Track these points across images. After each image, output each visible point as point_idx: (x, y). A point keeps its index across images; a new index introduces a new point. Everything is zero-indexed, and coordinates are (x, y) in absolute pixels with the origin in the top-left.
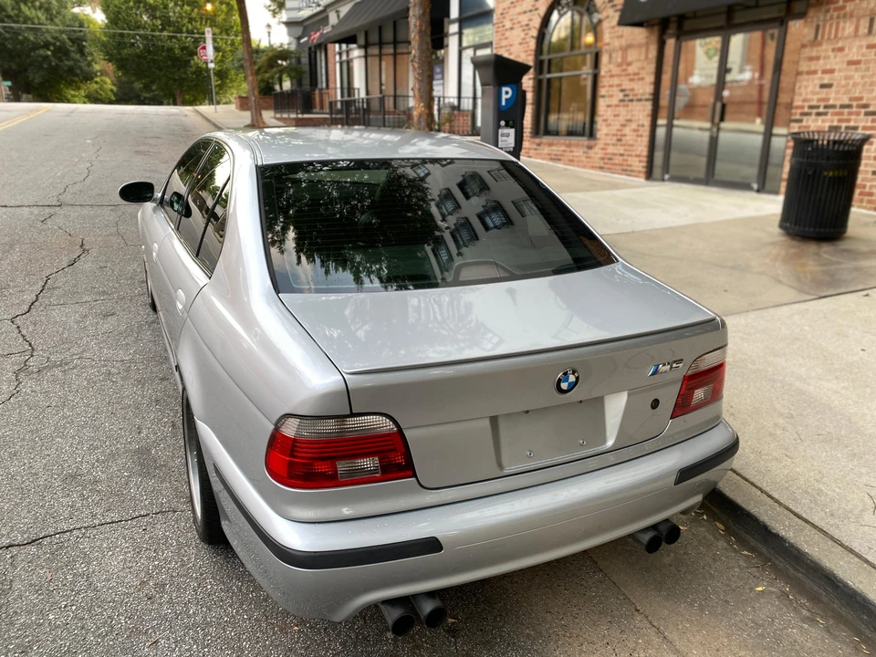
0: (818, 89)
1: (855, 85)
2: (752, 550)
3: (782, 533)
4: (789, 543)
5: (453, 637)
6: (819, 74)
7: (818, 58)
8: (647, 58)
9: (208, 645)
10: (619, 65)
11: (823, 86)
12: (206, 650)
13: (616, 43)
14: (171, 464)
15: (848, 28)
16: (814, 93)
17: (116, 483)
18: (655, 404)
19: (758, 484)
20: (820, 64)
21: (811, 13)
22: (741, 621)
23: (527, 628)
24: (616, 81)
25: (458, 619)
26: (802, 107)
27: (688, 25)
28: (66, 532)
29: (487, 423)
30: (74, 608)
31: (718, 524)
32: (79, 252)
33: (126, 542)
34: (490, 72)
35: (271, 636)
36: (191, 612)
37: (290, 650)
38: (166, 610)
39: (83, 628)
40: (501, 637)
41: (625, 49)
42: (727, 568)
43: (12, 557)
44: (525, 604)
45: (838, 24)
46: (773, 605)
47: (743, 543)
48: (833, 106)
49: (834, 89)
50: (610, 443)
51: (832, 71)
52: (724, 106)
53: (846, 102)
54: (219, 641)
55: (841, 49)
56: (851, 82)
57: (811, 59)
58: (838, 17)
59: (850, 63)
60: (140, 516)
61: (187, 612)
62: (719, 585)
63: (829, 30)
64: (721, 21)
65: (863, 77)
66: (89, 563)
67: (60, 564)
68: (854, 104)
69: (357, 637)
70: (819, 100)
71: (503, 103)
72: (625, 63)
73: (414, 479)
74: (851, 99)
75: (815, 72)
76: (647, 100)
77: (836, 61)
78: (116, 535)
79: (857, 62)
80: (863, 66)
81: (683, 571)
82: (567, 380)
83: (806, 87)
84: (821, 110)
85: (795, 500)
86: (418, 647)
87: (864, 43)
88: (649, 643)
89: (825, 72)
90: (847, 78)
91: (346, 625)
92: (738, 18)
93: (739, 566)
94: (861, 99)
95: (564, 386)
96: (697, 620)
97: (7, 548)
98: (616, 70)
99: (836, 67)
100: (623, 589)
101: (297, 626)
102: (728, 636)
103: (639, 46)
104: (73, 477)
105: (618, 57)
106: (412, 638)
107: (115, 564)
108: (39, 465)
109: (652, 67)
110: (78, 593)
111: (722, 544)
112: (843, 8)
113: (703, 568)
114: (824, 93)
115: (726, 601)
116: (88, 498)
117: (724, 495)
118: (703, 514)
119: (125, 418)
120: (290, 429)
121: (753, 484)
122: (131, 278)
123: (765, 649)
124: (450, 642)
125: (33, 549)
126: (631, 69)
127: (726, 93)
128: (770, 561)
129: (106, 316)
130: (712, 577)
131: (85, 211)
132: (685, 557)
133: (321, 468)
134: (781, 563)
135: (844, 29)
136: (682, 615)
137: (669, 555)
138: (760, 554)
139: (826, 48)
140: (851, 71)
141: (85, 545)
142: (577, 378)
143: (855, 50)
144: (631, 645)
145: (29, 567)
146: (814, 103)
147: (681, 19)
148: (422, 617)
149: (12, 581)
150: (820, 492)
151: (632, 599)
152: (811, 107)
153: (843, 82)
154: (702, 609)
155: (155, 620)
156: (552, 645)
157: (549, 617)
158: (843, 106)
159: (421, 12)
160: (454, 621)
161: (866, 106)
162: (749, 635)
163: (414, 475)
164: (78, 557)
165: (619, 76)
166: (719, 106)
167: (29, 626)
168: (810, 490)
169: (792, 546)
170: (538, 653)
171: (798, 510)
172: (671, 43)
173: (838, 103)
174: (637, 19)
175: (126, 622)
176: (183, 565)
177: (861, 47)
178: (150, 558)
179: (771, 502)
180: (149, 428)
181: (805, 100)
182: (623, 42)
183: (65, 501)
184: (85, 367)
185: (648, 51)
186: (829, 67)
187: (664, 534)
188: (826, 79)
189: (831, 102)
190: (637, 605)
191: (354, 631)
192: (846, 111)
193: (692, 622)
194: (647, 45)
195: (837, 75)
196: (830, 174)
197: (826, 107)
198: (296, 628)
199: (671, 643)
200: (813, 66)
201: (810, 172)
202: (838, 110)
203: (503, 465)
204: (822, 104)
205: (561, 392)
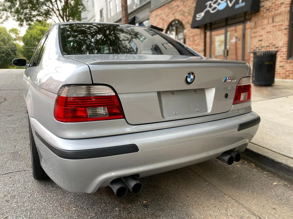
0: (258, 42)
1: (270, 39)
2: (268, 171)
3: (280, 161)
4: (284, 164)
5: (146, 208)
6: (258, 37)
7: (257, 32)
8: (201, 38)
10: (192, 41)
11: (260, 41)
13: (191, 35)
15: (266, 21)
16: (257, 43)
17: (1, 163)
18: (226, 96)
19: (266, 147)
20: (258, 34)
21: (253, 18)
22: (270, 195)
23: (179, 203)
25: (148, 201)
26: (253, 48)
27: (213, 27)
29: (156, 94)
31: (252, 164)
35: (62, 212)
36: (26, 205)
38: (13, 205)
40: (168, 207)
41: (193, 36)
42: (260, 178)
44: (177, 195)
45: (262, 21)
46: (282, 189)
47: (264, 169)
48: (264, 47)
49: (263, 41)
50: (209, 111)
51: (262, 36)
52: (228, 51)
53: (268, 44)
55: (264, 28)
56: (268, 38)
57: (254, 33)
58: (262, 19)
59: (268, 32)
60: (9, 173)
61: (23, 206)
62: (258, 183)
63: (259, 23)
64: (224, 24)
65: (272, 36)
68: (271, 45)
69: (102, 210)
70: (259, 45)
72: (194, 41)
74: (270, 44)
75: (256, 37)
76: (202, 52)
77: (263, 32)
79: (270, 32)
80: (272, 33)
81: (242, 179)
83: (254, 42)
85: (282, 151)
86: (130, 213)
87: (271, 25)
88: (233, 205)
89: (260, 36)
90: (267, 37)
91: (97, 206)
92: (229, 22)
93: (264, 177)
94: (272, 43)
95: (189, 80)
96: (251, 196)
98: (191, 43)
99: (263, 34)
100: (218, 187)
102: (267, 201)
103: (198, 35)
105: (191, 39)
106: (128, 209)
109: (203, 41)
111: (255, 170)
112: (263, 16)
113: (250, 178)
114: (260, 43)
115: (262, 189)
117: (253, 151)
118: (245, 161)
119: (10, 143)
121: (263, 147)
123: (283, 204)
124: (145, 210)
126: (196, 42)
127: (228, 47)
128: (276, 174)
129: (9, 116)
130: (254, 181)
131: (8, 91)
132: (241, 175)
134: (281, 174)
135: (264, 22)
136: (245, 195)
137: (234, 175)
138: (271, 172)
139: (259, 29)
140: (268, 35)
142: (194, 77)
143: (269, 28)
144: (226, 207)
146: (257, 46)
147: (211, 24)
148: (131, 189)
150: (290, 148)
151: (222, 190)
152: (256, 48)
153: (266, 39)
154: (253, 192)
155: (8, 209)
156: (191, 209)
157: (188, 199)
158: (267, 46)
159: (126, 19)
160: (146, 202)
161: (274, 45)
162: (275, 200)
163: (124, 118)
165: (192, 45)
166: (226, 51)
168: (286, 148)
169: (285, 165)
170: (185, 212)
171: (284, 154)
172: (208, 34)
173: (265, 45)
174: (197, 25)
176: (25, 189)
177: (270, 27)
178: (10, 187)
179: (273, 152)
180: (19, 146)
181: (254, 46)
182: (193, 34)
185: (201, 36)
186: (261, 34)
187: (234, 157)
188: (260, 38)
189: (263, 45)
190: (225, 192)
191: (101, 208)
192: (268, 48)
193: (250, 197)
194: (201, 34)
195: (264, 37)
196: (267, 63)
197: (261, 47)
198: (74, 209)
199: (243, 205)
200: (255, 35)
201: (260, 63)
202: (265, 48)
203: (165, 115)
204: (260, 46)
205: (188, 83)
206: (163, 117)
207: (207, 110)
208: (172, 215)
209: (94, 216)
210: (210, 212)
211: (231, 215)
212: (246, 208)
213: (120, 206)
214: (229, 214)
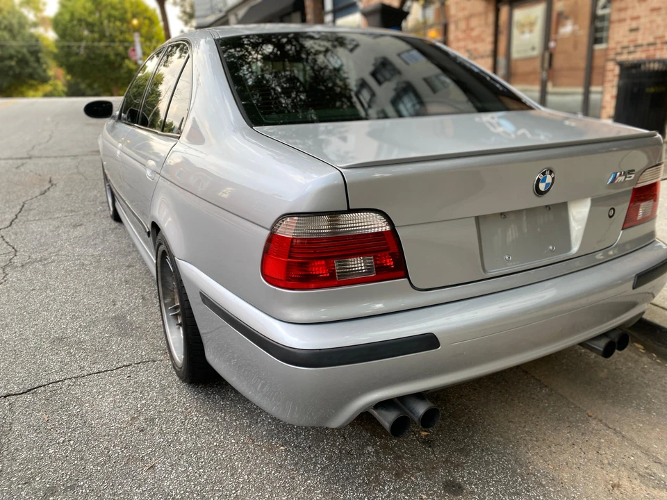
0: (628, 33)
1: (658, 27)
5: (430, 447)
6: (628, 21)
7: (625, 9)
8: (486, 24)
9: (202, 466)
10: (464, 31)
11: (632, 30)
12: (201, 470)
13: (461, 15)
14: (145, 325)
16: (624, 36)
17: (99, 342)
18: (611, 212)
20: (629, 13)
23: (495, 436)
24: (462, 44)
25: (430, 432)
26: (615, 49)
28: (58, 382)
29: (473, 221)
30: (72, 442)
31: (637, 345)
32: (48, 185)
33: (114, 387)
34: (377, 18)
35: (260, 456)
36: (182, 440)
37: (281, 466)
38: (157, 439)
39: (82, 459)
40: (474, 445)
41: (468, 18)
42: (659, 378)
43: (10, 404)
44: (487, 417)
47: (664, 358)
48: (641, 45)
49: (640, 32)
51: (637, 18)
52: (551, 56)
53: (651, 40)
54: (212, 463)
55: (644, 1)
56: (654, 25)
57: (621, 10)
59: (654, 10)
60: (124, 366)
61: (178, 440)
62: (657, 391)
65: (663, 20)
66: (81, 406)
67: (55, 408)
68: (658, 41)
69: (340, 452)
70: (630, 41)
72: (469, 29)
73: (406, 279)
74: (656, 38)
75: (624, 20)
76: (488, 56)
77: (641, 10)
78: (104, 382)
79: (658, 9)
80: (663, 12)
81: (620, 382)
82: (544, 181)
83: (618, 32)
84: (632, 49)
86: (400, 457)
88: (610, 442)
89: (633, 19)
90: (652, 22)
91: (328, 443)
94: (663, 37)
95: (542, 187)
96: (647, 420)
97: (5, 397)
98: (461, 35)
99: (642, 14)
100: (571, 400)
101: (282, 446)
103: (479, 15)
104: (60, 339)
105: (463, 25)
106: (391, 449)
107: (106, 404)
108: (28, 333)
110: (75, 430)
111: (645, 359)
113: (637, 379)
114: (632, 36)
116: (75, 355)
119: (100, 295)
120: (287, 230)
122: (93, 201)
124: (428, 451)
125: (29, 397)
126: (474, 33)
127: (552, 44)
129: (75, 226)
130: (648, 386)
131: (50, 161)
132: (618, 371)
133: (319, 269)
136: (633, 417)
137: (603, 371)
139: (632, 0)
140: (654, 16)
141: (77, 391)
142: (553, 179)
144: (594, 444)
145: (27, 411)
146: (625, 44)
149: (11, 423)
151: (581, 406)
152: (624, 48)
153: (648, 25)
154: (648, 411)
155: (149, 448)
156: (523, 449)
157: (512, 426)
158: (649, 45)
160: (426, 433)
163: (407, 276)
164: (71, 401)
165: (464, 40)
166: (547, 55)
167: (30, 461)
170: (512, 455)
172: (504, 11)
173: (645, 42)
175: (122, 452)
176: (168, 403)
178: (137, 399)
180: (122, 301)
181: (618, 43)
182: (466, 13)
183: (54, 358)
184: (61, 261)
185: (486, 18)
186: (635, 14)
187: (616, 340)
188: (634, 24)
189: (640, 42)
190: (589, 412)
191: (337, 447)
192: (652, 48)
193: (643, 422)
194: (486, 13)
195: (643, 20)
196: (652, 90)
197: (636, 46)
198: (282, 448)
199: (631, 440)
200: (623, 15)
201: (635, 90)
202: (645, 48)
203: (486, 268)
204: (632, 45)
205: (539, 192)
206: (484, 270)
207: (569, 248)
208: (487, 463)
209: (328, 465)
210: (566, 456)
211: (609, 464)
212: (640, 447)
213: (375, 444)
214: (606, 462)
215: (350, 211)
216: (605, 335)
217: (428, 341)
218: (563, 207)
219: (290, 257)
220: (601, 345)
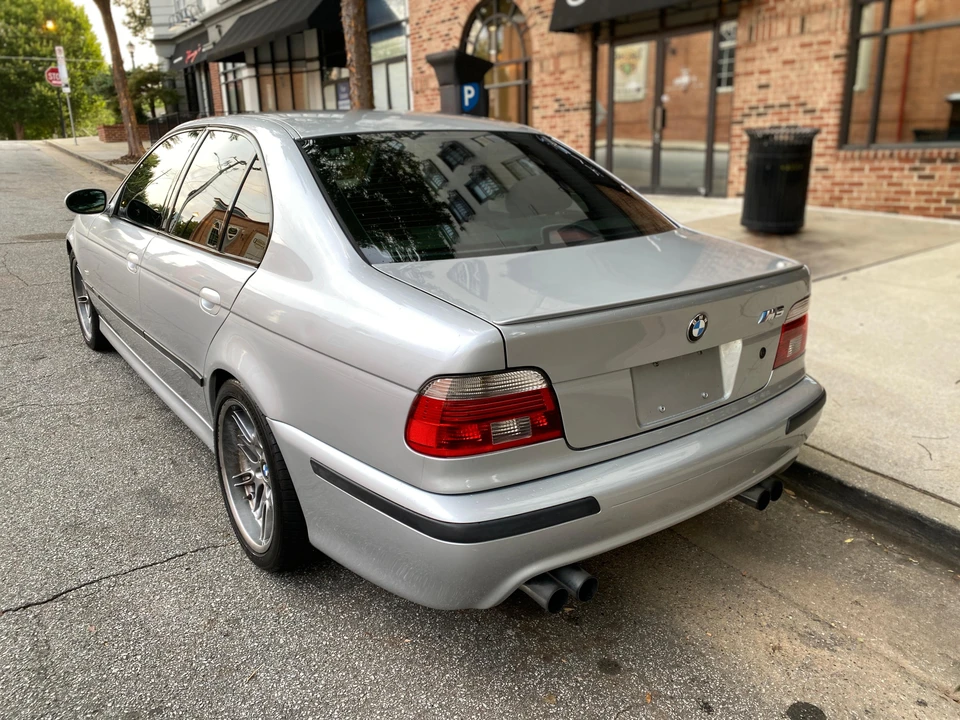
0: (756, 90)
1: (792, 84)
2: (827, 508)
3: (859, 486)
4: (868, 493)
5: (577, 624)
6: (756, 75)
7: (753, 59)
8: (580, 65)
9: (316, 670)
10: (552, 74)
11: (761, 87)
12: (316, 675)
13: (547, 51)
14: (188, 501)
15: (781, 28)
16: (752, 94)
17: (131, 527)
18: (763, 352)
19: (819, 447)
20: (756, 66)
21: (744, 14)
22: (844, 570)
23: (647, 606)
24: (549, 90)
25: (575, 608)
26: (742, 109)
27: (620, 30)
28: (92, 582)
29: (628, 374)
30: (139, 657)
31: (787, 491)
33: (172, 584)
34: (450, 70)
35: (384, 652)
36: (282, 642)
37: (410, 661)
38: (250, 643)
39: (159, 676)
41: (557, 57)
42: (812, 527)
43: (35, 617)
44: (635, 585)
45: (770, 25)
46: (866, 553)
47: (818, 504)
48: (772, 107)
49: (771, 90)
50: (728, 395)
51: (767, 72)
52: (664, 112)
53: (784, 100)
54: (327, 665)
55: (775, 50)
56: (787, 81)
57: (747, 60)
58: (770, 17)
59: (786, 63)
60: (177, 556)
61: (277, 643)
62: (811, 542)
63: (762, 31)
64: (655, 24)
65: (799, 76)
66: (136, 611)
67: (100, 616)
68: (793, 102)
69: (477, 639)
70: (759, 101)
71: (467, 103)
72: (558, 71)
73: (562, 439)
74: (789, 98)
75: (752, 73)
76: (584, 109)
77: (771, 62)
78: (156, 578)
79: (792, 62)
80: (797, 65)
81: (773, 534)
82: (697, 326)
83: (745, 88)
84: (761, 110)
85: (859, 457)
87: (797, 42)
88: (767, 602)
89: (762, 72)
90: (784, 77)
92: (671, 21)
93: (822, 524)
94: (797, 97)
95: (695, 332)
96: (803, 575)
97: (25, 608)
98: (548, 79)
99: (772, 67)
100: (724, 560)
101: (407, 638)
102: (838, 585)
103: (572, 53)
104: (76, 526)
105: (550, 65)
107: (168, 607)
108: (24, 520)
109: (587, 74)
110: (137, 641)
111: (797, 507)
112: (774, 8)
113: (790, 530)
114: (762, 93)
115: (823, 556)
116: (103, 545)
119: (110, 461)
120: (440, 392)
121: (813, 447)
122: (49, 319)
123: (875, 591)
124: (576, 629)
125: (59, 605)
126: (566, 78)
127: (665, 98)
128: (847, 515)
129: (35, 360)
130: (801, 536)
132: (769, 523)
133: (472, 434)
134: (861, 515)
135: (777, 29)
136: (788, 573)
138: (836, 511)
139: (761, 49)
140: (787, 71)
141: (122, 592)
142: (706, 324)
143: (789, 49)
144: (753, 606)
145: (62, 624)
146: (754, 104)
147: (613, 23)
149: (47, 641)
150: (876, 447)
151: (734, 565)
152: (751, 108)
153: (780, 82)
154: (804, 565)
155: (243, 655)
156: (678, 617)
157: (663, 593)
158: (782, 106)
159: (356, 11)
160: (570, 609)
161: (803, 104)
162: (856, 581)
163: (563, 435)
164: (119, 606)
165: (553, 85)
166: (659, 112)
167: (91, 684)
168: (866, 446)
169: (871, 495)
170: (667, 626)
171: (864, 464)
172: (604, 49)
173: (777, 103)
174: (570, 24)
175: (209, 663)
176: (250, 598)
177: (794, 47)
178: (208, 596)
179: (838, 461)
180: (145, 468)
181: (745, 102)
182: (554, 49)
183: (77, 552)
184: (33, 414)
185: (581, 58)
186: (765, 67)
187: (770, 489)
188: (764, 80)
189: (770, 102)
190: (742, 571)
191: (472, 634)
192: (785, 110)
193: (799, 578)
194: (580, 52)
195: (773, 75)
196: (787, 168)
197: (766, 107)
198: (407, 640)
199: (788, 599)
200: (750, 67)
201: (768, 167)
202: (777, 109)
203: (641, 421)
204: (761, 105)
205: (692, 339)
206: (639, 424)
207: (722, 394)
208: (642, 637)
209: (465, 656)
210: (723, 621)
211: (768, 626)
212: (797, 604)
213: (515, 626)
214: (765, 624)
215: (508, 370)
216: (759, 485)
217: (589, 506)
218: (714, 353)
219: (442, 422)
220: (755, 496)
